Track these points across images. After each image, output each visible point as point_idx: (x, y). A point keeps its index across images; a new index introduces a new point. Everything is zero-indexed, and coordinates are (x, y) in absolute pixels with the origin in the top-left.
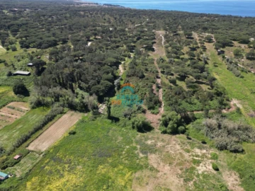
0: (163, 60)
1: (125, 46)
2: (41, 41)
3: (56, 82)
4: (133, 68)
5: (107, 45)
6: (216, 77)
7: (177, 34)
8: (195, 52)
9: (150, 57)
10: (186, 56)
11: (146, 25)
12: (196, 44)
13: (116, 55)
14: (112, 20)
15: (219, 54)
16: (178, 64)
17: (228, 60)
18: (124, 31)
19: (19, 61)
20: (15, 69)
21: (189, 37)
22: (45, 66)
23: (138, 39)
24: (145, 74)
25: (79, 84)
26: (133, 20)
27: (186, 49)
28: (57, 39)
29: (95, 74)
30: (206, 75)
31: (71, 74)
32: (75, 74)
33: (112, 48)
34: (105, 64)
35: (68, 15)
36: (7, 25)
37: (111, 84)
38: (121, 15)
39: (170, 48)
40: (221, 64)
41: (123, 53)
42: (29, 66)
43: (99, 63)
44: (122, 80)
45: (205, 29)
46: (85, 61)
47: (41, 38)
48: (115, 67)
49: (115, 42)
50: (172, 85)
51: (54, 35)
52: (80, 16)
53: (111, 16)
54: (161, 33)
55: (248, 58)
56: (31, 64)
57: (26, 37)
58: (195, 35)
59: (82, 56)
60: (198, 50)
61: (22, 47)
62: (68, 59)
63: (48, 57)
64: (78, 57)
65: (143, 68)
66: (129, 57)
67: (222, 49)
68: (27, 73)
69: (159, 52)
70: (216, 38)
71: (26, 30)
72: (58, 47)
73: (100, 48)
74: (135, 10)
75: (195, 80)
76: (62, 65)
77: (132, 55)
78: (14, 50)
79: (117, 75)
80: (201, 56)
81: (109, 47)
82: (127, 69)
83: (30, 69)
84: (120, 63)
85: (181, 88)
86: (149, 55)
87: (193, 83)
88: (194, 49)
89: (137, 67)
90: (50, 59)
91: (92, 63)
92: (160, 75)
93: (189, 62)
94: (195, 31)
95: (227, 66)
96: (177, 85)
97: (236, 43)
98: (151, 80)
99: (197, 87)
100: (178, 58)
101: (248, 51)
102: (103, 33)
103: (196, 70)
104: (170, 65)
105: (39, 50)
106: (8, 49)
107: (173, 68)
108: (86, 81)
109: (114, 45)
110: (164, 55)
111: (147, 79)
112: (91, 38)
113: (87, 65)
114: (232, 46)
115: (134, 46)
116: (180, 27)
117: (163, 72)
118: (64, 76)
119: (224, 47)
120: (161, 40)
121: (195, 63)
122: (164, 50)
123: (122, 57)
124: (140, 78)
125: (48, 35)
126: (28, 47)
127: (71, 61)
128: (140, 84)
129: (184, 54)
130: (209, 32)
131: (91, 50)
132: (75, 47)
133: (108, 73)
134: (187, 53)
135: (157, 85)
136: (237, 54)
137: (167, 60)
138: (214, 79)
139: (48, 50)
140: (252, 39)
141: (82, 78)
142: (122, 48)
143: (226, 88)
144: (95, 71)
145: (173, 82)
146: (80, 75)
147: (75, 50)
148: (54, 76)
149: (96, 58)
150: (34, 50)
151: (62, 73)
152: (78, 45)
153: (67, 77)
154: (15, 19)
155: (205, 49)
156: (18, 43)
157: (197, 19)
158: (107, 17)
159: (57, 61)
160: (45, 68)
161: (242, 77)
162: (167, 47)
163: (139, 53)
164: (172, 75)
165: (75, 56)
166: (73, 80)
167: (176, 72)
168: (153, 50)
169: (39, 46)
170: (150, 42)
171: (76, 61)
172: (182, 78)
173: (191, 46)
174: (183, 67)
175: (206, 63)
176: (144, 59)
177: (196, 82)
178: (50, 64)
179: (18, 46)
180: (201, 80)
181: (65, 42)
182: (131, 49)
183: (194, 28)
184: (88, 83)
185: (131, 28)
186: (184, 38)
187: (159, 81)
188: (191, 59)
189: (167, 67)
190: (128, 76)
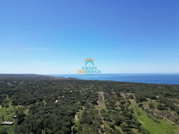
0: (104, 111)
1: (79, 102)
2: (26, 100)
3: (30, 129)
4: (84, 117)
5: (68, 102)
6: (141, 122)
7: (111, 94)
8: (124, 105)
9: (95, 109)
10: (119, 108)
11: (92, 89)
12: (124, 100)
13: (73, 108)
14: (72, 86)
15: (139, 106)
16: (115, 113)
17: (146, 110)
18: (79, 92)
19: (8, 114)
20: (4, 121)
21: (119, 95)
22: (24, 118)
23: (88, 97)
24: (93, 121)
25: (46, 130)
26: (84, 86)
27: (118, 103)
28: (36, 99)
29: (58, 122)
30: (134, 121)
31: (42, 122)
32: (45, 122)
33: (71, 103)
34: (66, 114)
35: (46, 84)
36: (7, 91)
37: (69, 129)
38: (77, 84)
39: (108, 103)
40: (142, 113)
41: (78, 107)
42: (14, 118)
43: (62, 114)
44: (76, 126)
45: (128, 91)
46: (52, 113)
47: (26, 99)
48: (72, 116)
49: (73, 99)
50: (112, 129)
51: (35, 96)
52: (53, 85)
53: (71, 84)
54: (101, 93)
55: (158, 109)
56: (16, 116)
57: (17, 98)
58: (122, 94)
59: (51, 109)
60: (126, 104)
61: (12, 105)
62: (41, 112)
63: (28, 111)
64: (48, 110)
65: (91, 117)
66: (82, 109)
67: (141, 103)
68: (11, 123)
69: (101, 106)
70: (136, 96)
71: (18, 94)
72: (36, 104)
73: (63, 104)
74: (85, 81)
75: (127, 125)
76: (37, 117)
77: (84, 108)
78: (7, 107)
79: (73, 122)
80: (128, 107)
81: (69, 103)
82: (80, 117)
83: (14, 120)
84: (76, 114)
85: (118, 132)
86: (95, 108)
87: (126, 127)
88: (123, 103)
89: (87, 116)
90: (30, 112)
91: (57, 114)
92: (103, 121)
93: (121, 112)
94: (122, 92)
95: (146, 115)
96: (115, 129)
97: (148, 99)
98: (97, 126)
99: (129, 131)
100: (114, 109)
101: (157, 104)
102: (66, 94)
103: (126, 118)
104: (109, 114)
105: (23, 107)
106: (3, 107)
107: (111, 116)
108: (51, 128)
109: (72, 101)
110: (104, 107)
111: (95, 125)
112: (58, 98)
113: (53, 115)
114: (146, 101)
115: (85, 102)
116: (113, 90)
117: (105, 120)
118: (37, 124)
119: (141, 102)
120: (102, 98)
121: (125, 113)
122: (104, 104)
123: (77, 109)
124: (90, 124)
125: (31, 96)
126: (16, 105)
127: (43, 114)
128: (90, 129)
129: (117, 107)
130: (130, 93)
131: (57, 105)
132: (47, 104)
133: (67, 121)
134: (119, 106)
135: (102, 129)
136: (151, 106)
137: (107, 111)
138: (140, 124)
139: (29, 106)
140: (158, 97)
141: (49, 126)
142: (77, 103)
143: (150, 130)
144: (58, 120)
145: (113, 127)
146: (48, 123)
147: (47, 106)
148: (29, 125)
149: (60, 111)
150: (20, 106)
151: (35, 122)
152: (49, 102)
153: (39, 125)
154: (13, 87)
155: (130, 103)
156: (11, 102)
157: (122, 85)
158: (69, 84)
159: (34, 113)
160: (25, 119)
161: (158, 122)
162: (106, 102)
163: (88, 107)
164: (111, 121)
165: (46, 110)
166: (42, 128)
167: (114, 119)
168: (97, 104)
169: (24, 104)
170: (95, 99)
171: (47, 113)
172: (119, 124)
173: (121, 101)
174: (118, 115)
175: (133, 112)
176: (92, 111)
177: (128, 127)
178: (28, 116)
179: (10, 104)
180: (131, 125)
181: (41, 100)
182: (83, 104)
183: (121, 90)
184: (52, 130)
185: (83, 91)
186: (116, 96)
187: (103, 126)
188: (123, 110)
189: (108, 116)
190: (81, 123)
